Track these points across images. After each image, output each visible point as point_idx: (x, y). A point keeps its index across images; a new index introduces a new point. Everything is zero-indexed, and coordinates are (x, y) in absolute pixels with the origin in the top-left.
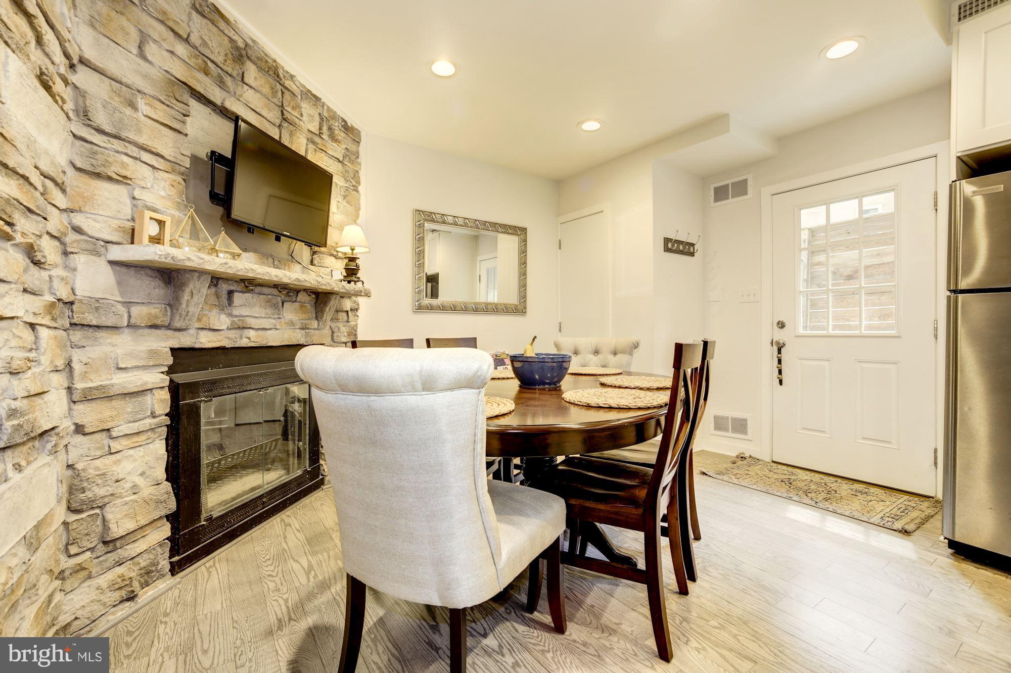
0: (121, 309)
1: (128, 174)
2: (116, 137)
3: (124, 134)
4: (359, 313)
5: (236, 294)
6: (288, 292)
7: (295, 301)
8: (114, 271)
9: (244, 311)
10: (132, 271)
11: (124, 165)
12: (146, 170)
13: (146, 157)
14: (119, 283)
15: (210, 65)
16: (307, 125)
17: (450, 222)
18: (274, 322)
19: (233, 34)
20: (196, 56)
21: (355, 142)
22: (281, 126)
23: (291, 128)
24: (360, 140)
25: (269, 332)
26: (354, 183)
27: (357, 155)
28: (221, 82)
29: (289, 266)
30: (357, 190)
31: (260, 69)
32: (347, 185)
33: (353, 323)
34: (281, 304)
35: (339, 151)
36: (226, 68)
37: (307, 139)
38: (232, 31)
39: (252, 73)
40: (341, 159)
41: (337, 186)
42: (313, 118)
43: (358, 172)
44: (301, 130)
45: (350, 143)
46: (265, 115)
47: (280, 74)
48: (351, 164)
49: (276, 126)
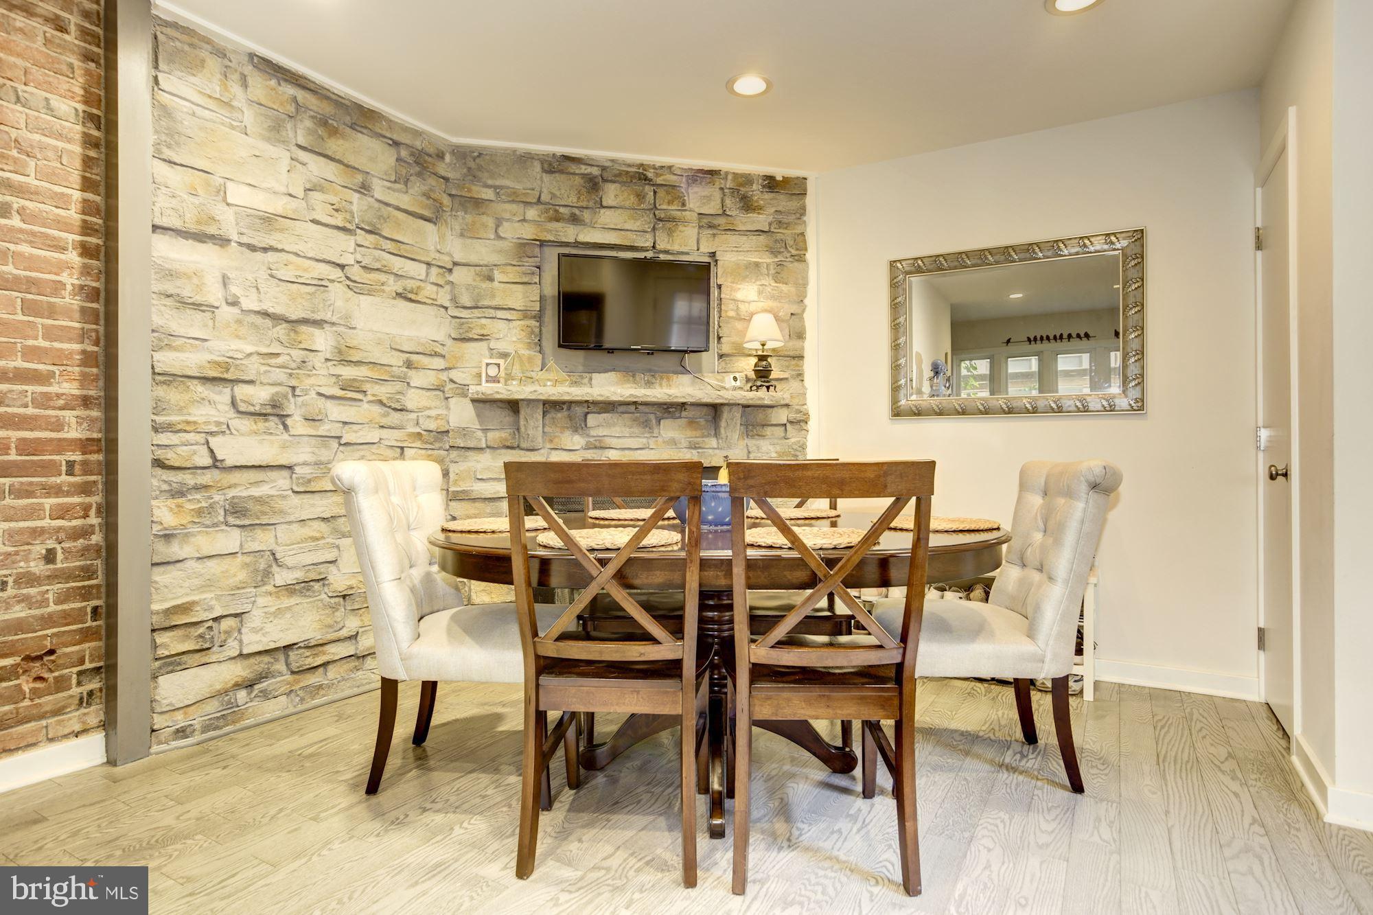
0: (480, 434)
1: (485, 332)
2: (477, 307)
3: (480, 304)
4: (810, 425)
5: (589, 416)
6: (671, 409)
7: (680, 417)
8: (475, 408)
9: (601, 432)
10: (488, 405)
11: (483, 327)
12: (502, 324)
13: (500, 314)
14: (478, 416)
15: (562, 210)
16: (698, 210)
17: (952, 265)
18: (645, 440)
19: (584, 169)
20: (547, 211)
21: (794, 197)
22: (654, 229)
23: (668, 225)
24: (805, 190)
25: (639, 452)
26: (794, 252)
27: (802, 211)
28: (575, 220)
29: (668, 379)
30: (801, 259)
31: (623, 183)
32: (780, 258)
33: (793, 440)
34: (654, 421)
35: (760, 220)
36: (580, 204)
37: (700, 227)
38: (583, 167)
39: (611, 194)
40: (766, 229)
41: (757, 265)
42: (709, 198)
43: (803, 234)
44: (685, 222)
45: (784, 202)
46: (629, 228)
47: (650, 175)
48: (786, 228)
49: (647, 232)
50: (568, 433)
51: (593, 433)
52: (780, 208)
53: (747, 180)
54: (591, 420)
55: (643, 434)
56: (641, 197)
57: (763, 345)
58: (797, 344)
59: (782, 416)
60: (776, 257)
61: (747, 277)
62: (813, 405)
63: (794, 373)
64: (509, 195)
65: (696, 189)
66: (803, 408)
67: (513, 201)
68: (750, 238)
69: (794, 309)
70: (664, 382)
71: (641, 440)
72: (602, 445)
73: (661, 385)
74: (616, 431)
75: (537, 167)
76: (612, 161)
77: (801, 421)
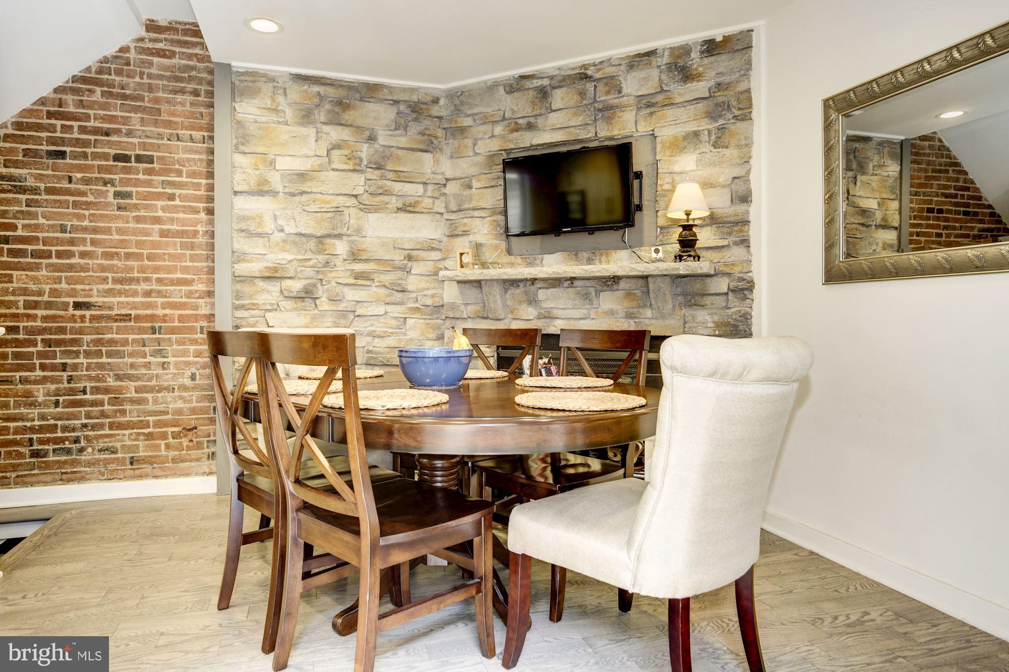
0: (462, 307)
1: (466, 229)
2: (460, 211)
3: (462, 208)
5: (540, 292)
6: (610, 282)
7: (618, 290)
8: (459, 288)
9: (549, 304)
10: (467, 285)
11: (465, 225)
12: (478, 221)
13: (476, 213)
14: (461, 293)
15: (520, 121)
16: (635, 94)
17: (885, 88)
18: (585, 311)
19: (536, 83)
20: (509, 124)
21: (738, 54)
22: (595, 120)
23: (607, 114)
24: (751, 42)
25: (582, 321)
26: (737, 113)
27: (748, 66)
28: (530, 127)
29: (607, 255)
30: (745, 118)
31: (568, 86)
32: (721, 122)
33: (733, 310)
34: (593, 294)
35: (700, 88)
36: (535, 113)
37: (639, 109)
38: (535, 81)
39: (559, 98)
40: (707, 95)
41: (696, 134)
42: (646, 79)
43: (748, 91)
44: (621, 107)
45: (726, 62)
46: (573, 125)
47: (589, 72)
48: (730, 89)
49: (588, 124)
50: (524, 306)
51: (544, 305)
52: (720, 70)
54: (542, 294)
55: (584, 305)
56: (582, 94)
57: (688, 214)
58: (740, 208)
59: (721, 285)
60: (716, 121)
61: (685, 147)
63: (738, 239)
64: (482, 119)
65: (634, 74)
66: (745, 276)
67: (484, 123)
68: (688, 108)
69: (737, 172)
70: (604, 259)
71: (582, 311)
72: (550, 315)
73: (600, 262)
74: (561, 304)
75: (501, 89)
76: (559, 69)
77: (743, 289)
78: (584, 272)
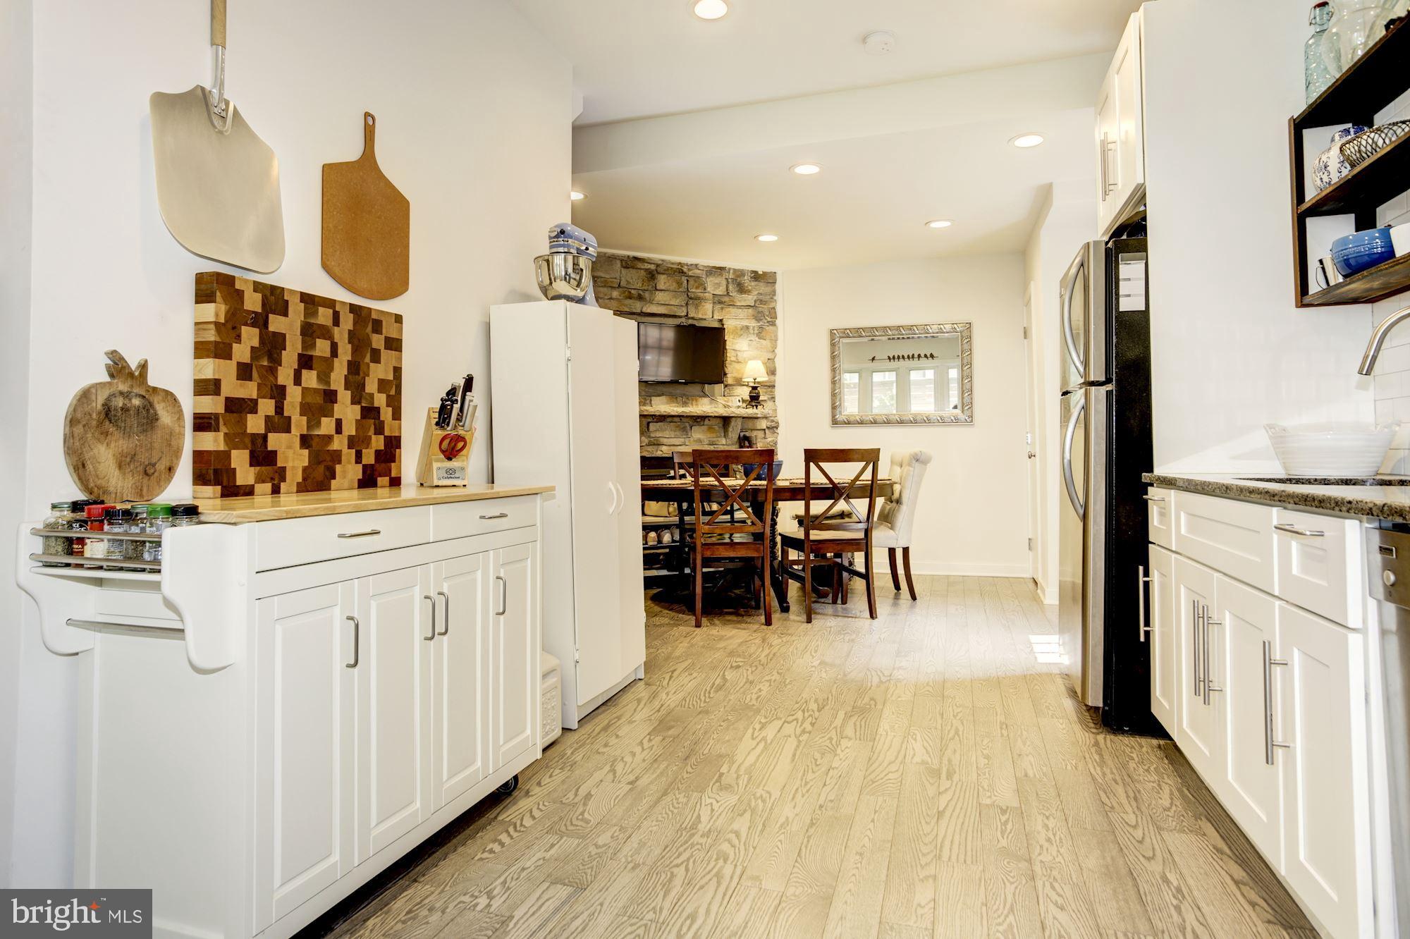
4: (779, 430)
5: (651, 424)
6: (699, 420)
7: (704, 425)
9: (658, 434)
15: (633, 291)
16: (712, 292)
17: (867, 334)
18: (683, 440)
19: (647, 266)
20: (624, 292)
21: (769, 284)
22: (687, 304)
23: (696, 302)
24: (776, 280)
25: (679, 447)
26: (769, 319)
27: (774, 293)
28: (640, 298)
29: (696, 400)
30: (773, 324)
31: (669, 275)
32: (761, 323)
33: (770, 439)
34: (689, 428)
35: (749, 299)
36: (643, 288)
37: (714, 303)
38: (646, 264)
39: (662, 281)
40: (753, 304)
41: (747, 327)
42: (719, 285)
43: (774, 308)
44: (705, 299)
45: (762, 288)
46: (673, 303)
47: (685, 270)
48: (765, 304)
49: (682, 306)
51: (652, 435)
52: (761, 292)
53: (740, 273)
54: (652, 427)
55: (682, 435)
56: (679, 284)
57: (755, 380)
58: (772, 378)
59: (763, 424)
60: (759, 322)
61: (742, 335)
62: (781, 418)
63: (770, 397)
64: (602, 282)
65: (711, 279)
66: (775, 419)
67: (605, 286)
68: (744, 310)
69: (771, 356)
70: (694, 402)
71: (681, 440)
72: (659, 443)
73: (692, 404)
74: (667, 434)
75: (618, 263)
76: (663, 260)
77: (773, 427)
78: (702, 413)
